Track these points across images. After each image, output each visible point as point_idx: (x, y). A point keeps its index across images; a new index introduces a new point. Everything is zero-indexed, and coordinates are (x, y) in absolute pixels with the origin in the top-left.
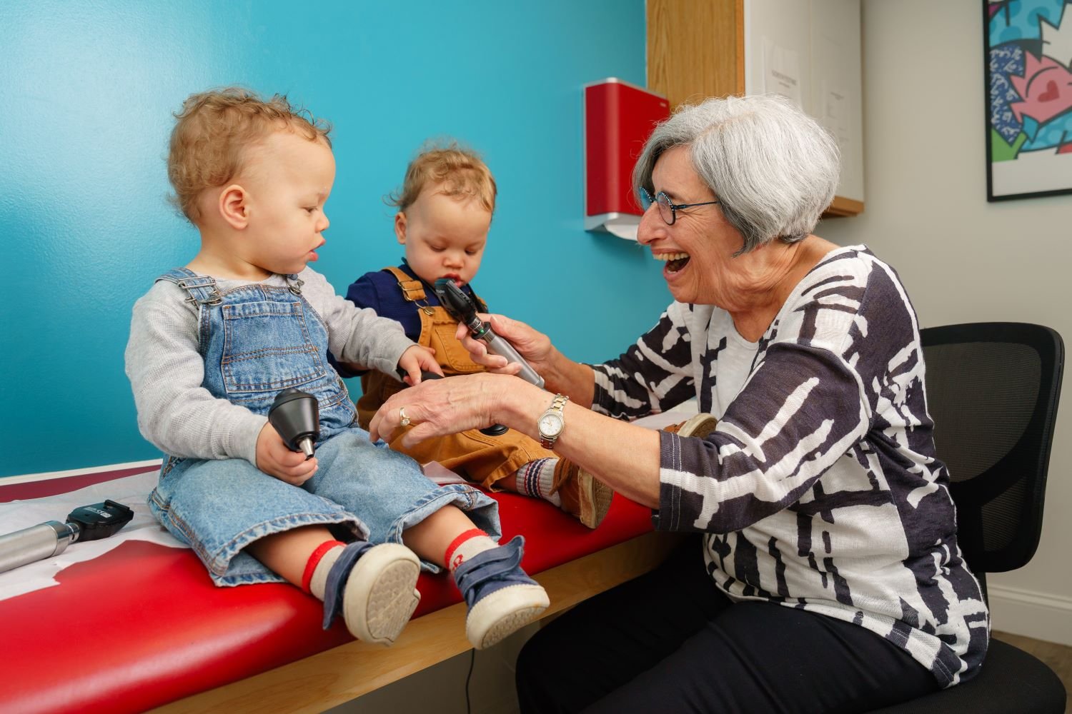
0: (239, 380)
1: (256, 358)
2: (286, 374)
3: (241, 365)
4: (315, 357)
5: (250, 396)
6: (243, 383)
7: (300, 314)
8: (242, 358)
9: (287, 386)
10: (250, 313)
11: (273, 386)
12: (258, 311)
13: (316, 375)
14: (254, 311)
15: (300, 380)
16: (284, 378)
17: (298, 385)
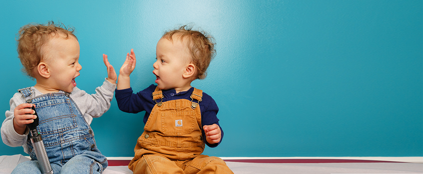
0: (42, 131)
1: (47, 122)
2: (59, 127)
3: (42, 125)
4: (74, 119)
5: (47, 136)
6: (43, 132)
7: (69, 103)
8: (43, 122)
9: (60, 131)
10: (43, 106)
11: (54, 132)
12: (46, 105)
13: (73, 127)
14: (45, 105)
15: (66, 129)
16: (59, 129)
17: (65, 131)
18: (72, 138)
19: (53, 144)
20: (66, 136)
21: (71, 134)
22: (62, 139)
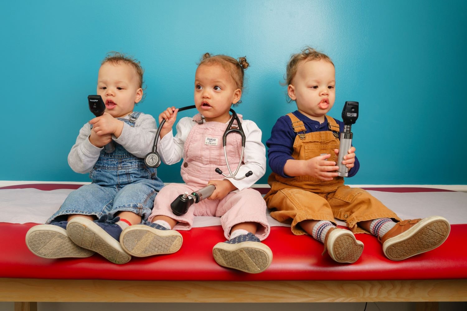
9: (120, 158)
16: (119, 155)
17: (124, 159)
18: (130, 166)
19: (111, 168)
20: (124, 163)
21: (129, 162)
22: (120, 166)
